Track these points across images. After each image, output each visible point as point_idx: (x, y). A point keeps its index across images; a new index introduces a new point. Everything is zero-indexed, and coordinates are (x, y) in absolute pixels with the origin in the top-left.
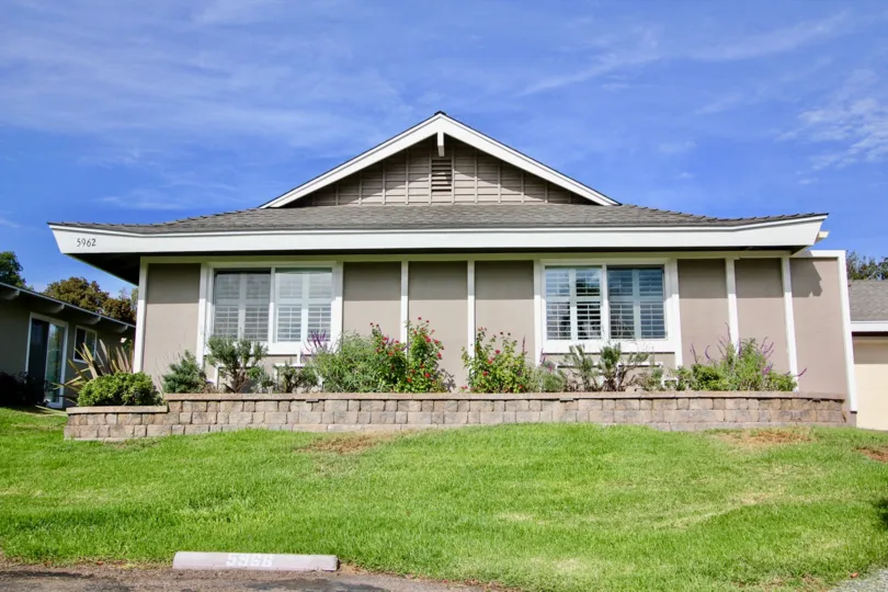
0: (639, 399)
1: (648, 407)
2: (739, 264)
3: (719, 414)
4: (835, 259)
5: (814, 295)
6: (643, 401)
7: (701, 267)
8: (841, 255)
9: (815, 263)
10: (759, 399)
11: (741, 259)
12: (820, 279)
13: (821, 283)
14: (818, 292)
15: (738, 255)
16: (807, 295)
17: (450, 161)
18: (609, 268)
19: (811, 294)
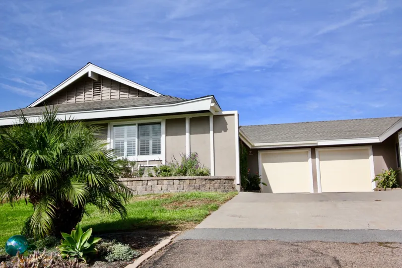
0: (128, 181)
1: (130, 184)
2: (191, 120)
3: (159, 187)
4: (233, 115)
5: (224, 131)
6: (129, 182)
7: (175, 122)
8: (236, 112)
9: (225, 117)
10: (179, 180)
11: (193, 118)
12: (227, 124)
13: (227, 126)
14: (226, 130)
15: (191, 116)
16: (221, 132)
17: (100, 82)
18: (139, 125)
19: (223, 131)
